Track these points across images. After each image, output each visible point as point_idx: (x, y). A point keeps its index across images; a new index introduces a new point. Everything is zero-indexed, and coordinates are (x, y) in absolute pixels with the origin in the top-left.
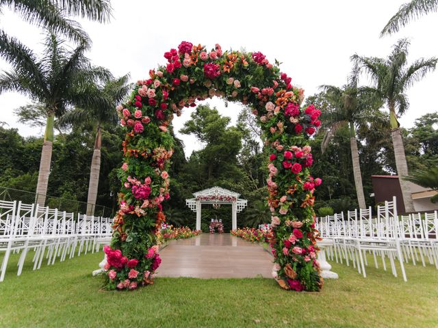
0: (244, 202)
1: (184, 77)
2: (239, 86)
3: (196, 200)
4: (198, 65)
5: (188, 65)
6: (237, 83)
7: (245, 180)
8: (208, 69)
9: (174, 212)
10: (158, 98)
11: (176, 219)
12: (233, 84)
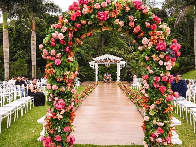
0: (124, 63)
1: (83, 22)
2: (123, 25)
3: (95, 63)
4: (93, 13)
5: (86, 13)
6: (122, 23)
7: (125, 46)
8: (101, 16)
9: (82, 69)
10: (66, 38)
11: (83, 73)
12: (119, 24)
